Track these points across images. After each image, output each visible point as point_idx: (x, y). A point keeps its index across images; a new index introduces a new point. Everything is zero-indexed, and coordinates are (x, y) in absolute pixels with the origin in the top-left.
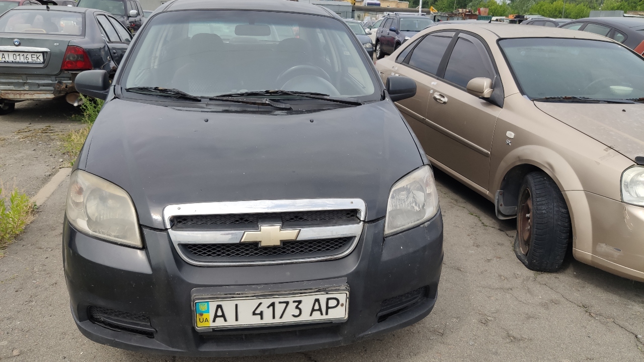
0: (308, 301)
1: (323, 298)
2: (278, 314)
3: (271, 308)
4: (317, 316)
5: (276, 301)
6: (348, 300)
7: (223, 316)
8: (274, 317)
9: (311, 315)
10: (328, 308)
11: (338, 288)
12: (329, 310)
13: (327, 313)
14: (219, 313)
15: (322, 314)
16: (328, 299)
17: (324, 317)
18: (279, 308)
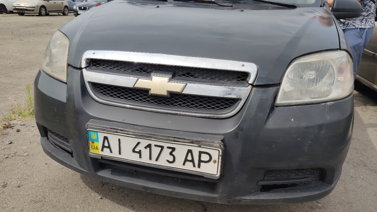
0: (181, 151)
1: (196, 150)
2: (154, 156)
3: (148, 149)
4: (189, 167)
5: (153, 143)
6: (220, 158)
7: (109, 147)
8: (150, 159)
9: (184, 164)
10: (200, 161)
11: (211, 144)
12: (202, 164)
13: (199, 166)
14: (106, 144)
15: (194, 166)
16: (201, 153)
17: (196, 169)
18: (156, 151)
